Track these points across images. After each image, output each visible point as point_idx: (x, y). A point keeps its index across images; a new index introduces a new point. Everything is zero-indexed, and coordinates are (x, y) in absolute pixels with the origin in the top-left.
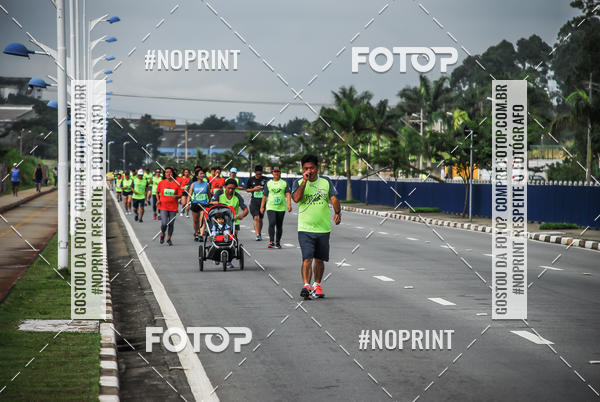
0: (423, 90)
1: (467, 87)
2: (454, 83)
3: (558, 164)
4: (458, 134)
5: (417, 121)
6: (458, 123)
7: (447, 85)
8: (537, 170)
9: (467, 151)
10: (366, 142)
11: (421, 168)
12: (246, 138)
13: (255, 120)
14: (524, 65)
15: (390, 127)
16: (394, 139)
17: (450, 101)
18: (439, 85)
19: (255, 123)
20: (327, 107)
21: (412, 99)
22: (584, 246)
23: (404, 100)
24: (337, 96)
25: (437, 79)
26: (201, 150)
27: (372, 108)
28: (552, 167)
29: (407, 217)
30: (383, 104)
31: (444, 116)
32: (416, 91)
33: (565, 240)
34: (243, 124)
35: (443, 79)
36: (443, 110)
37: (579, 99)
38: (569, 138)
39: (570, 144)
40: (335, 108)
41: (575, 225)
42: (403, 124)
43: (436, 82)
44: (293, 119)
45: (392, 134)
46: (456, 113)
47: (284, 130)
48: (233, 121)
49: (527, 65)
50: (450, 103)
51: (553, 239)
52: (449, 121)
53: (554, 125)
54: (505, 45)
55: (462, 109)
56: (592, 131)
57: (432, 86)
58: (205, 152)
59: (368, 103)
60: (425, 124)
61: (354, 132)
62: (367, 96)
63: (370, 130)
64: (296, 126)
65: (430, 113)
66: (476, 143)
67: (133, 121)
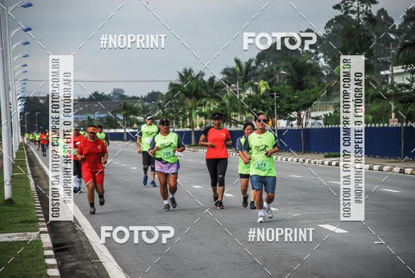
0: (238, 69)
1: (266, 66)
2: (258, 63)
3: (330, 114)
4: (264, 97)
5: (235, 89)
6: (263, 89)
7: (253, 64)
8: (317, 118)
9: (273, 107)
10: (204, 105)
11: (239, 120)
12: (121, 106)
13: (125, 94)
14: (303, 49)
15: (217, 94)
16: (221, 102)
17: (257, 75)
18: (248, 64)
19: (125, 96)
20: (173, 83)
21: (230, 75)
23: (225, 76)
24: (181, 75)
25: (247, 61)
26: (90, 115)
27: (204, 82)
28: (326, 116)
29: (234, 154)
30: (212, 79)
31: (252, 85)
32: (233, 70)
34: (116, 97)
35: (251, 61)
36: (252, 81)
40: (179, 83)
42: (226, 92)
43: (246, 63)
44: (150, 92)
45: (219, 99)
46: (261, 83)
47: (145, 99)
48: (109, 95)
50: (257, 76)
51: (334, 163)
52: (256, 89)
55: (264, 80)
57: (244, 65)
58: (92, 117)
59: (201, 79)
60: (240, 92)
61: (195, 98)
62: (202, 74)
63: (204, 97)
64: (153, 96)
65: (243, 83)
66: (278, 102)
67: (41, 98)
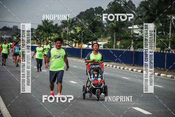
0: (68, 21)
2: (77, 19)
3: (106, 43)
4: (78, 34)
5: (66, 30)
6: (78, 31)
7: (75, 20)
9: (81, 39)
10: (51, 36)
11: (67, 43)
12: (16, 33)
13: (18, 28)
14: (97, 15)
15: (58, 31)
17: (76, 24)
19: (18, 29)
20: (40, 25)
21: (65, 23)
22: (113, 67)
23: (62, 24)
24: (43, 22)
25: (72, 18)
26: (2, 36)
27: (53, 26)
28: (104, 44)
30: (57, 25)
31: (74, 29)
32: (66, 21)
33: (108, 65)
34: (15, 29)
35: (74, 18)
36: (74, 27)
37: (112, 25)
38: (109, 36)
39: (109, 38)
40: (42, 25)
41: (110, 61)
42: (62, 31)
43: (72, 19)
45: (59, 34)
48: (12, 28)
49: (98, 15)
53: (105, 32)
54: (91, 9)
55: (79, 27)
56: (116, 34)
58: (3, 37)
59: (52, 24)
60: (68, 31)
61: (48, 32)
62: (52, 22)
63: (53, 32)
65: (70, 28)
66: (83, 37)
